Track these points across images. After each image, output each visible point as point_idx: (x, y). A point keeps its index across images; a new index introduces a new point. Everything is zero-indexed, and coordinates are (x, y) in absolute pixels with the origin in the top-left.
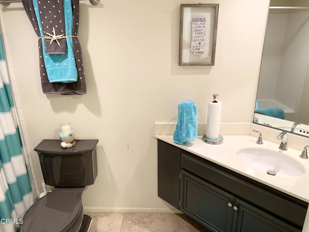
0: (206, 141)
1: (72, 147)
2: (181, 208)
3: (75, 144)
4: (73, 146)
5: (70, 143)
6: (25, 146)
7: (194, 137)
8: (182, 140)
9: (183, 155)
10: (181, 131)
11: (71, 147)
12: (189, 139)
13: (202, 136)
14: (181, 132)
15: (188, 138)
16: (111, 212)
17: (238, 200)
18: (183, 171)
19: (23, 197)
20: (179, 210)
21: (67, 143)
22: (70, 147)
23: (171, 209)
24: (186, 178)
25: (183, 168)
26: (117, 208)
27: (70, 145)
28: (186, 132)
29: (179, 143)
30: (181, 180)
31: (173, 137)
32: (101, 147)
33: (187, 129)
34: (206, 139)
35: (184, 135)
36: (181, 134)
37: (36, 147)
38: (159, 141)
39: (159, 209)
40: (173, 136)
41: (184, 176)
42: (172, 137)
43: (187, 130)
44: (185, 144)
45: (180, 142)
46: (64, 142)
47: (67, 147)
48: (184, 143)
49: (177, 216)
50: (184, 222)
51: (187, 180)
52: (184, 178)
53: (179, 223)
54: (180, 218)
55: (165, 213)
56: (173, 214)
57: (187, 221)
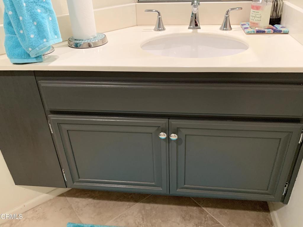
2: (69, 182)
8: (30, 49)
9: (44, 84)
10: (22, 29)
14: (21, 32)
15: (45, 40)
17: (174, 122)
18: (53, 117)
20: (66, 187)
23: (47, 193)
24: (65, 127)
25: (51, 111)
28: (34, 27)
30: (54, 135)
33: (33, 21)
35: (32, 36)
36: (23, 36)
43: (35, 23)
45: (29, 56)
49: (62, 198)
50: (78, 202)
51: (67, 130)
52: (60, 129)
53: (70, 207)
54: (68, 199)
55: (39, 205)
56: (54, 198)
57: (82, 197)
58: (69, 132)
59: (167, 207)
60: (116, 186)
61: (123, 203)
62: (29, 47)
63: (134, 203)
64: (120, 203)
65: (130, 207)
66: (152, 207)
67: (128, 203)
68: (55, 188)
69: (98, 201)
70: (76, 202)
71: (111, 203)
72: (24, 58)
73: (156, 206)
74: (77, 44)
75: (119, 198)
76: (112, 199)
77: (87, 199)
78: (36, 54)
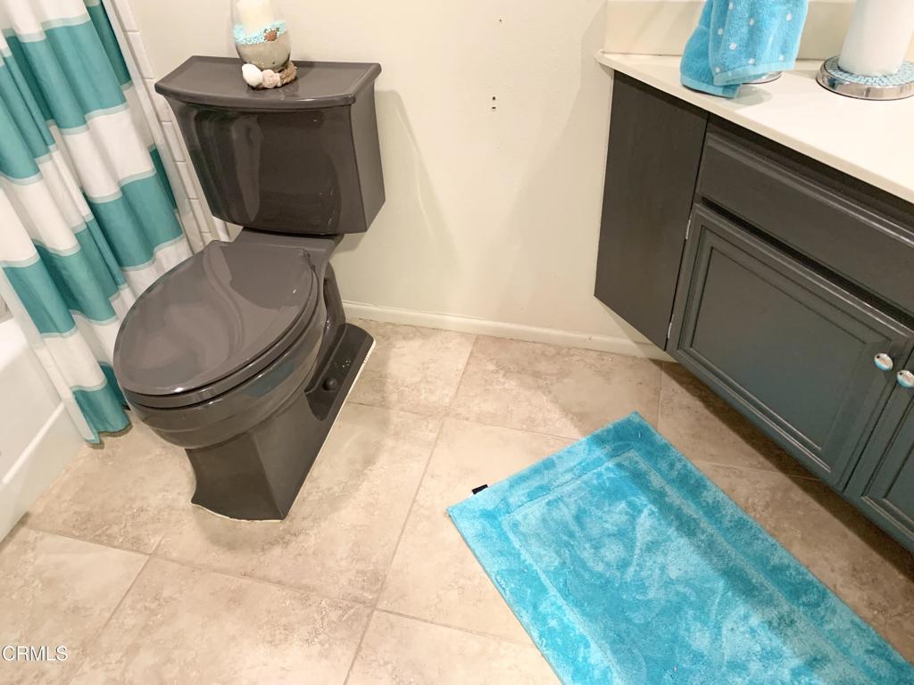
0: (832, 85)
1: (283, 85)
2: (672, 345)
3: (292, 77)
4: (287, 84)
5: (273, 69)
6: (140, 81)
7: (781, 58)
8: (718, 70)
9: (715, 142)
10: (723, 25)
11: (279, 85)
12: (754, 65)
13: (817, 66)
14: (720, 32)
15: (751, 61)
16: (438, 329)
18: (700, 209)
19: (156, 249)
20: (665, 350)
21: (262, 70)
22: (276, 87)
23: (635, 342)
24: (710, 240)
25: (703, 199)
26: (453, 320)
27: (272, 78)
28: (745, 29)
29: (703, 87)
30: (688, 244)
31: (679, 66)
32: (394, 94)
33: (751, 16)
34: (837, 75)
35: (733, 46)
36: (718, 40)
37: (162, 81)
38: (619, 77)
39: (597, 338)
40: (681, 58)
41: (704, 228)
42: (677, 63)
43: (752, 22)
44: (731, 89)
45: (710, 81)
46: (250, 63)
47: (266, 85)
48: (726, 87)
49: (655, 368)
50: (676, 392)
51: (712, 248)
52: (701, 239)
53: (657, 392)
54: (664, 376)
55: (613, 353)
56: (642, 358)
57: (688, 390)
58: (714, 251)
59: (837, 524)
60: (759, 414)
61: (753, 451)
62: (717, 65)
63: (775, 469)
64: (748, 448)
65: (760, 469)
66: (807, 502)
67: (762, 459)
68: (650, 342)
69: (712, 416)
70: (673, 390)
71: (732, 437)
72: (703, 82)
73: (815, 505)
74: (835, 80)
75: (753, 439)
76: (738, 432)
77: (695, 398)
78: (727, 82)
